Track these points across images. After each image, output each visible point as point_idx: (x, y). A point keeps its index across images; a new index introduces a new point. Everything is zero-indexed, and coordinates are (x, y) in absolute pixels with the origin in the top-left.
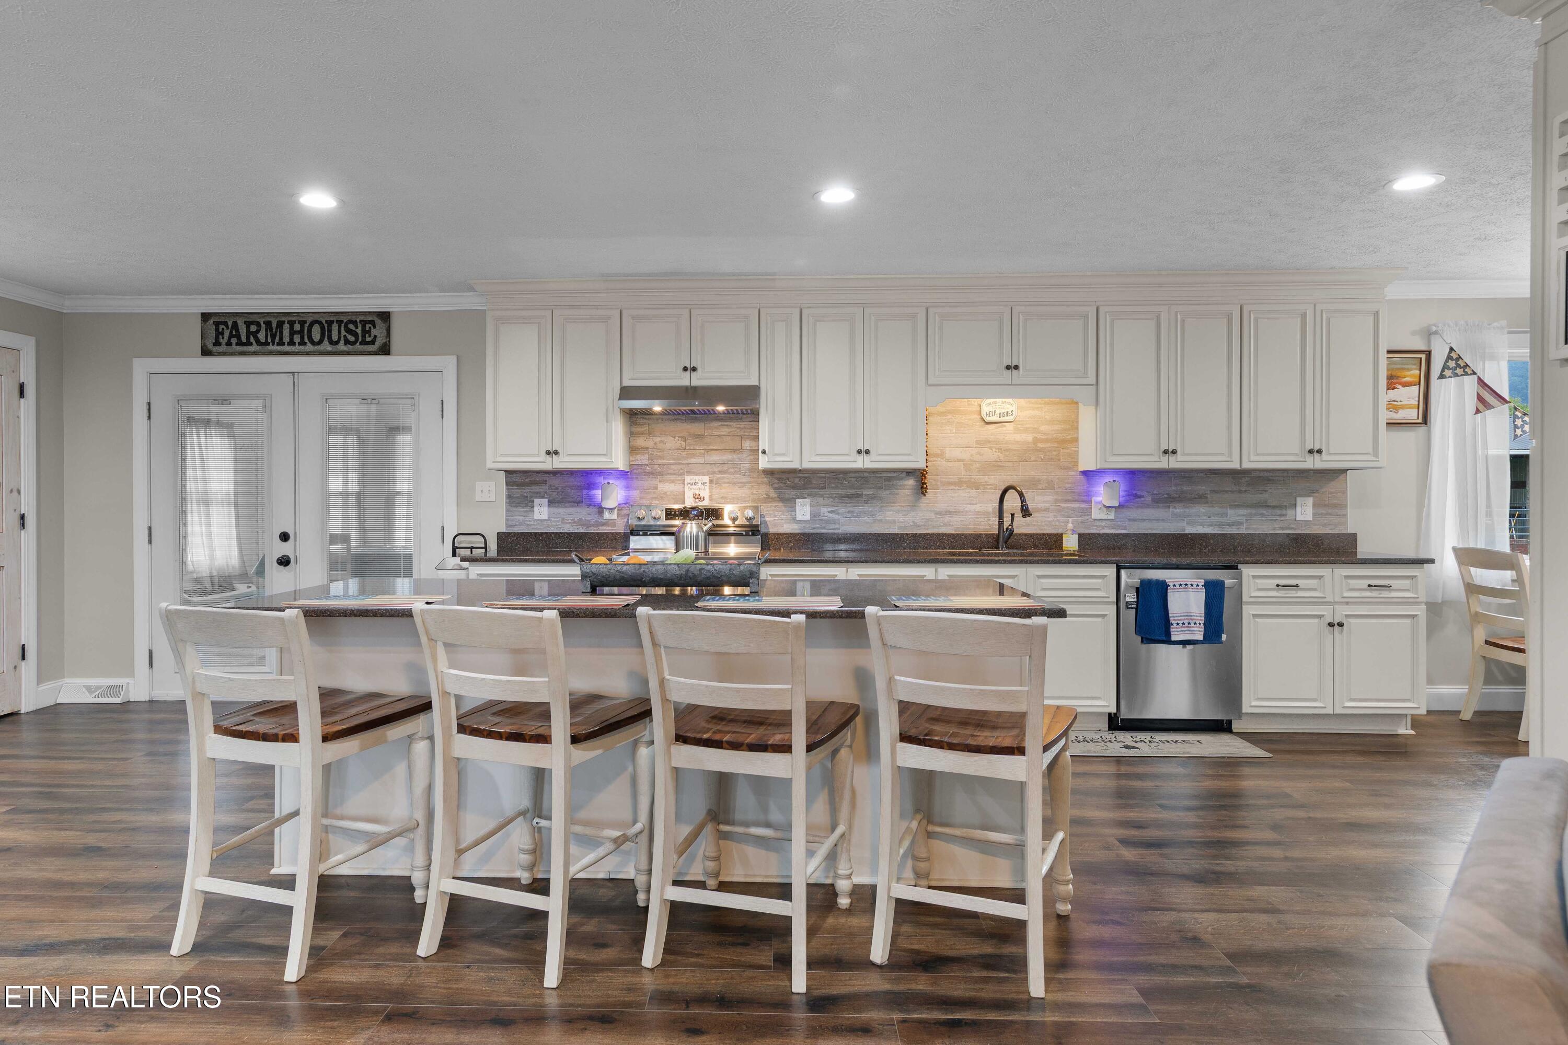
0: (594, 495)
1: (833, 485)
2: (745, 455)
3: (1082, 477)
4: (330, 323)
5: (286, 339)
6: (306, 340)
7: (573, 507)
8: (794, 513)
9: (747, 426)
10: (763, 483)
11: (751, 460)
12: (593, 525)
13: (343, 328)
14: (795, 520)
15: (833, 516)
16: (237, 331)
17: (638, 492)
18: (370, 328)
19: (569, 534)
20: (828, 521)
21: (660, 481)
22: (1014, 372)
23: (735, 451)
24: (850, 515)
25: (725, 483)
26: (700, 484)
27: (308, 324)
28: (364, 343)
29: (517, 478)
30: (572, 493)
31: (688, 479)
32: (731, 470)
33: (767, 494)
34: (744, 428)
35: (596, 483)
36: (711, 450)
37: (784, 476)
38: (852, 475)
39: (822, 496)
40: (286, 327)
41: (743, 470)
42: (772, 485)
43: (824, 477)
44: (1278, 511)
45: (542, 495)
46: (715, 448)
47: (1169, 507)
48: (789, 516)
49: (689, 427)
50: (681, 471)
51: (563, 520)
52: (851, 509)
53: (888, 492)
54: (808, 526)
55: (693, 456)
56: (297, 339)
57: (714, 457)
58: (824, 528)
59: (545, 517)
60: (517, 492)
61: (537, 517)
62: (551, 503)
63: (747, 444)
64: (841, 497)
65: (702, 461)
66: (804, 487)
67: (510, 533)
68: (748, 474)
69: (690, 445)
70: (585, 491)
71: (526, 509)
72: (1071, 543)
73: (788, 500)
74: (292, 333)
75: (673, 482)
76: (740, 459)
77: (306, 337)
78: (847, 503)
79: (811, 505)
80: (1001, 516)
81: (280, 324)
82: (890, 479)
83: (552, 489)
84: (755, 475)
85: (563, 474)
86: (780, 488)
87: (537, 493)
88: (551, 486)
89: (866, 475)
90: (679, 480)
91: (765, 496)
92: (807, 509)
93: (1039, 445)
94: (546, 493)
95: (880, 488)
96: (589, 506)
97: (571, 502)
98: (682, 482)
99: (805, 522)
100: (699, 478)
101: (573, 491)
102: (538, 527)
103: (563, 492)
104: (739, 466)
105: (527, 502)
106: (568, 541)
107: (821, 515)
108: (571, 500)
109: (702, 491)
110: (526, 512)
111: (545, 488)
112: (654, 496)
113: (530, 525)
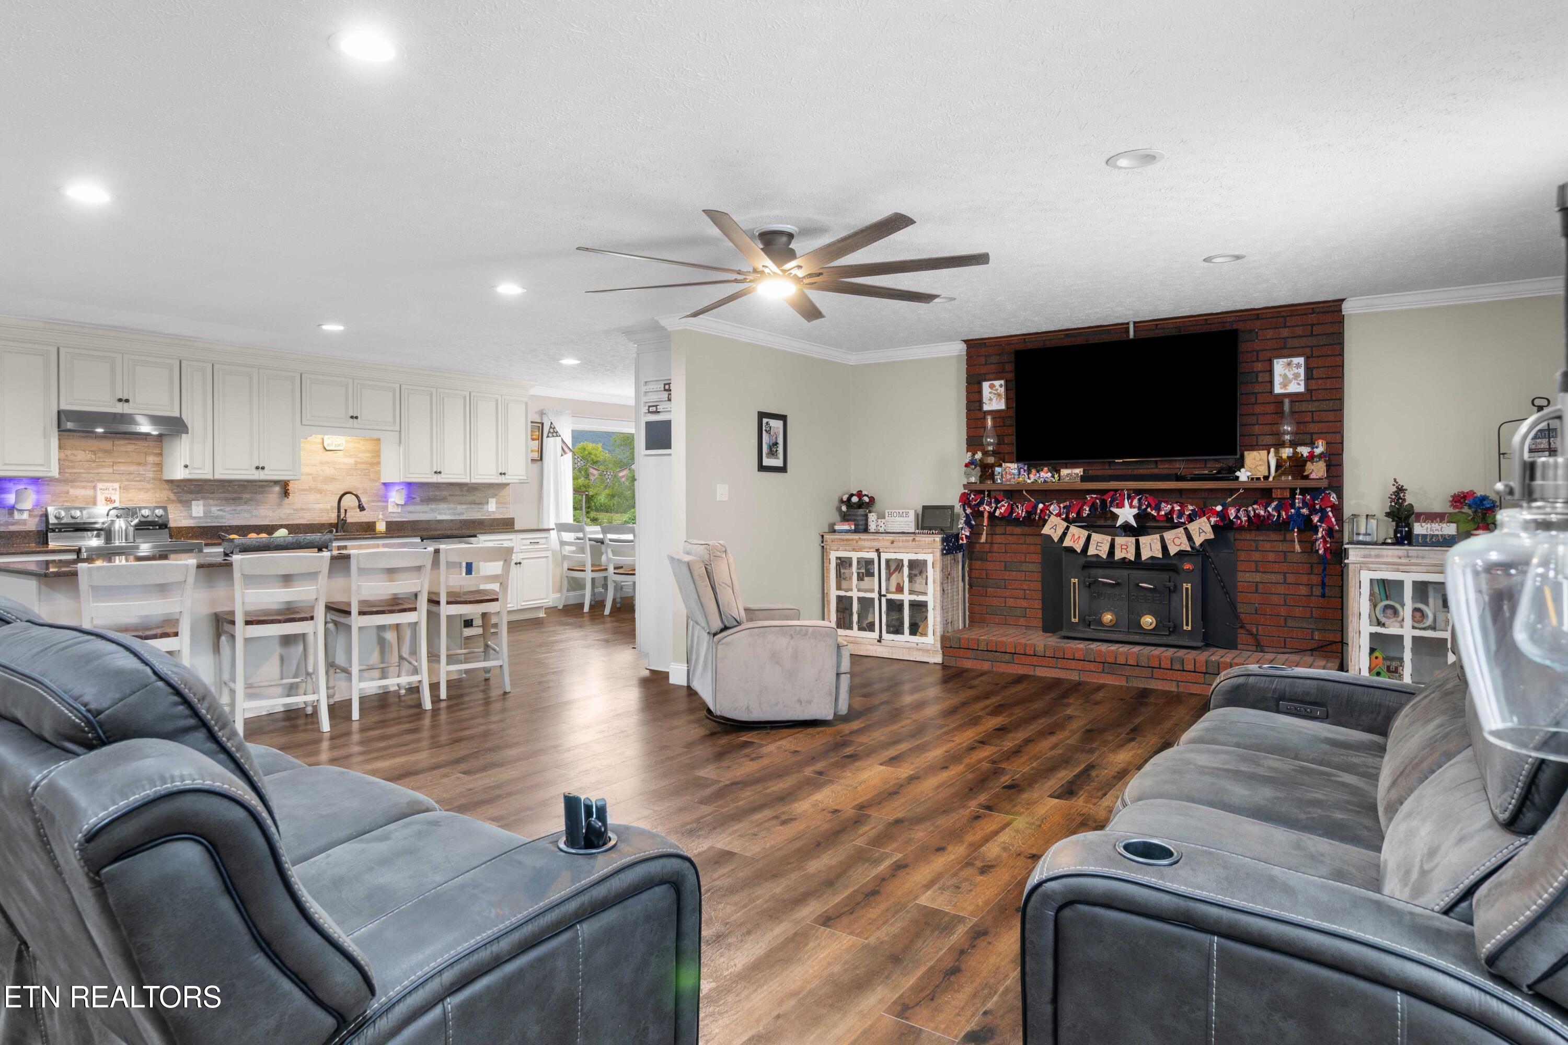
0: (5, 498)
1: (220, 491)
2: (149, 467)
3: (383, 487)
8: (190, 511)
10: (165, 489)
11: (154, 471)
12: (2, 525)
14: (191, 517)
15: (221, 513)
17: (48, 495)
20: (217, 517)
22: (355, 420)
23: (140, 464)
24: (233, 512)
25: (134, 489)
26: (111, 489)
31: (100, 485)
32: (137, 479)
33: (172, 498)
34: (148, 448)
35: (8, 489)
36: (119, 463)
37: (182, 484)
38: (234, 483)
39: (212, 499)
41: (147, 479)
42: (173, 491)
43: (213, 485)
44: (480, 506)
46: (123, 461)
47: (430, 505)
48: (186, 514)
49: (97, 443)
52: (233, 508)
53: (261, 495)
54: (201, 521)
55: (103, 467)
57: (122, 468)
58: (214, 522)
63: (151, 459)
64: (227, 499)
66: (198, 492)
68: (152, 481)
69: (99, 458)
72: (381, 527)
73: (185, 501)
75: (85, 487)
76: (144, 470)
78: (231, 504)
79: (204, 506)
80: (339, 511)
82: (260, 486)
84: (158, 483)
86: (178, 493)
89: (245, 483)
90: (90, 486)
92: (201, 508)
93: (358, 465)
95: (255, 493)
98: (95, 488)
99: (199, 518)
100: (111, 484)
104: (143, 476)
107: (211, 512)
109: (113, 495)
112: (66, 499)
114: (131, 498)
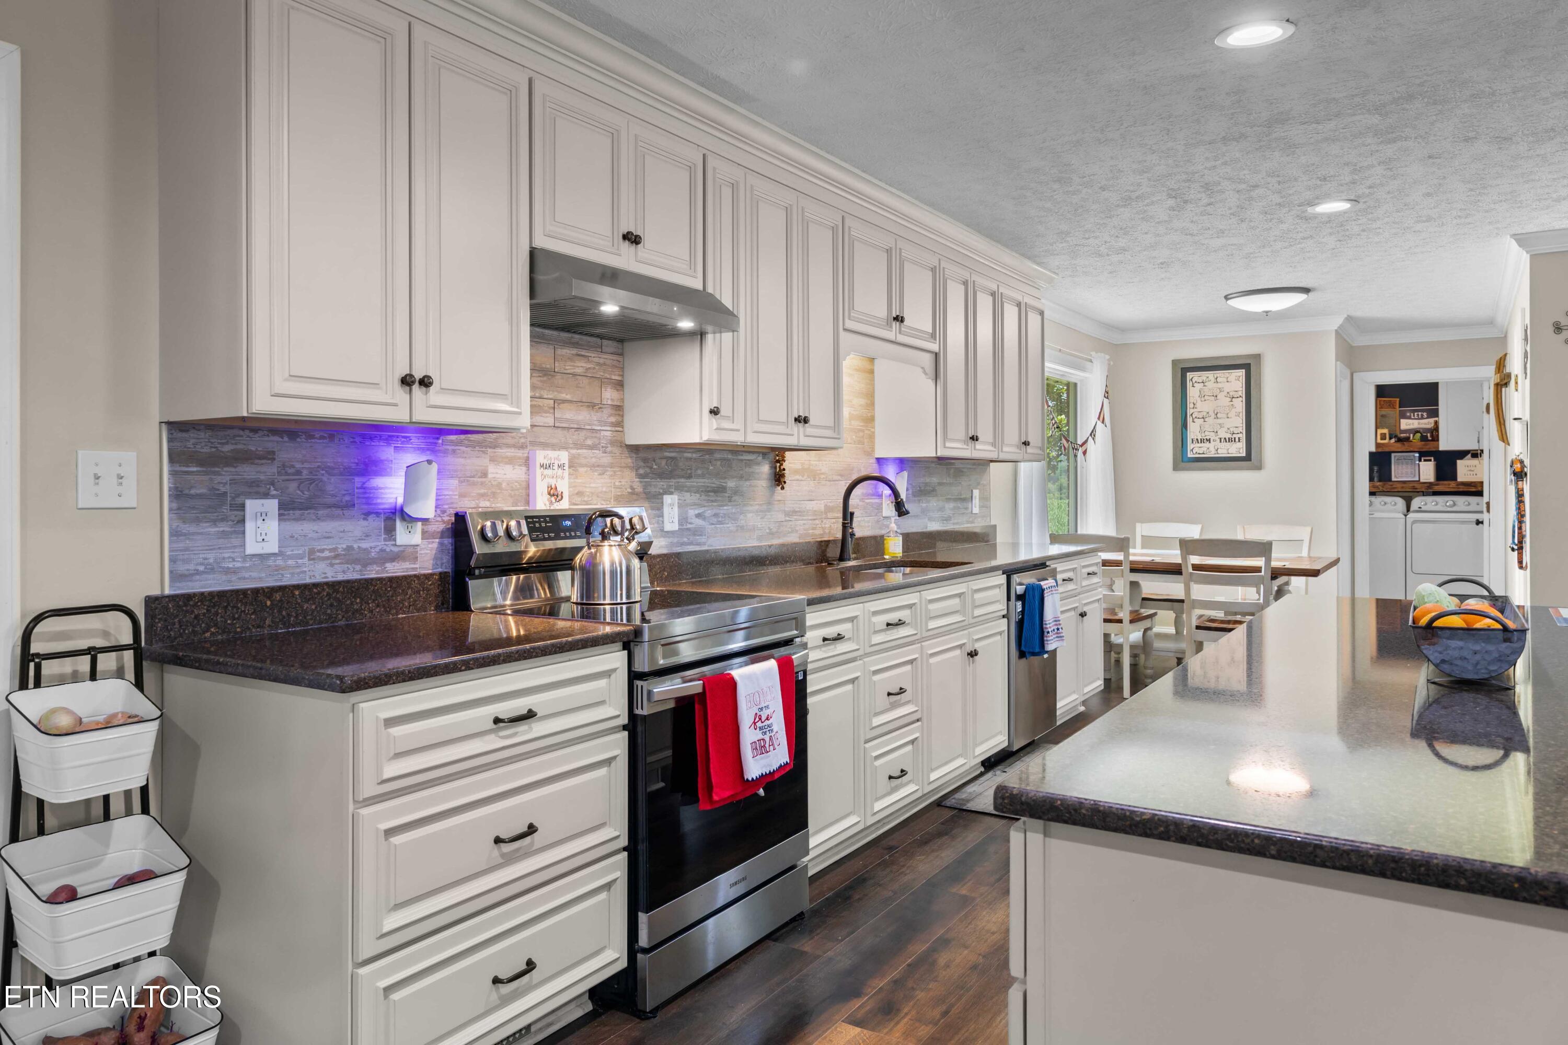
0: (377, 488)
2: (605, 414)
3: (876, 466)
7: (332, 517)
8: (661, 519)
9: (608, 362)
10: (627, 467)
11: (613, 424)
12: (373, 561)
14: (662, 532)
15: (699, 522)
17: (454, 482)
19: (334, 586)
20: (695, 532)
21: (492, 460)
22: (901, 325)
23: (592, 406)
24: (714, 520)
25: (582, 465)
26: (556, 467)
29: (200, 443)
30: (333, 485)
31: (541, 456)
32: (589, 442)
33: (632, 488)
34: (605, 364)
35: (382, 461)
36: (563, 401)
37: (650, 455)
38: (717, 456)
39: (689, 490)
41: (604, 442)
42: (636, 471)
43: (691, 459)
44: (966, 506)
45: (262, 490)
46: (568, 397)
47: (919, 501)
48: (656, 525)
50: (523, 441)
51: (312, 552)
52: (715, 511)
53: (748, 483)
54: (675, 540)
55: (540, 410)
57: (568, 415)
59: (271, 547)
60: (200, 483)
61: (252, 547)
62: (287, 509)
63: (609, 395)
64: (707, 491)
65: (550, 421)
66: (672, 475)
67: (188, 597)
68: (609, 449)
69: (535, 388)
70: (358, 480)
71: (223, 527)
72: (894, 548)
73: (655, 496)
75: (511, 461)
76: (601, 422)
78: (712, 501)
79: (680, 506)
80: (845, 518)
82: (749, 463)
83: (287, 474)
84: (617, 451)
85: (312, 437)
86: (646, 476)
87: (252, 483)
88: (284, 466)
89: (730, 456)
90: (520, 458)
91: (630, 491)
92: (676, 512)
93: (853, 422)
94: (273, 483)
95: (741, 477)
96: (367, 514)
97: (330, 506)
98: (527, 462)
99: (676, 533)
100: (555, 454)
101: (333, 479)
102: (254, 574)
103: (313, 481)
104: (598, 435)
105: (226, 509)
106: (332, 605)
107: (689, 521)
108: (329, 500)
109: (559, 480)
110: (224, 535)
111: (268, 471)
112: (482, 491)
113: (234, 571)
114: (581, 489)
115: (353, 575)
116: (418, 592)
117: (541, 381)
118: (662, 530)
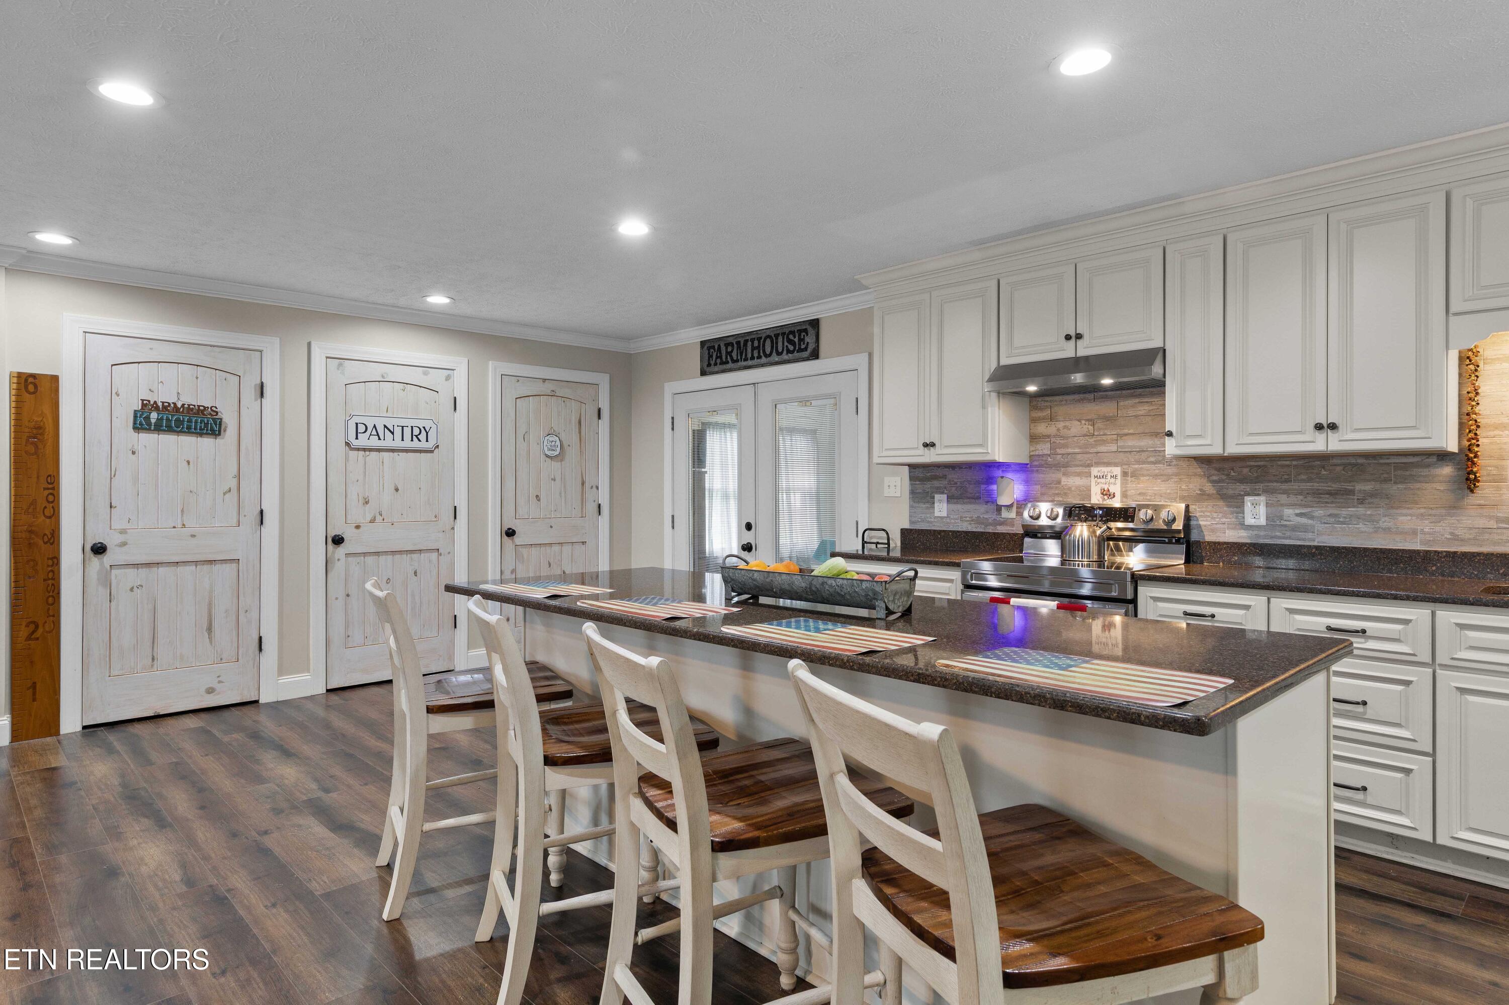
0: (992, 490)
1: (1303, 477)
4: (777, 336)
5: (749, 355)
6: (762, 354)
7: (971, 503)
8: (1241, 514)
10: (1195, 475)
12: (991, 524)
13: (785, 339)
14: (1242, 525)
15: (1304, 520)
16: (720, 353)
17: (1038, 487)
18: (804, 336)
19: (967, 533)
20: (1295, 528)
21: (1064, 474)
24: (1332, 519)
25: (1143, 475)
26: (1109, 477)
27: (763, 339)
28: (800, 350)
29: (919, 473)
30: (971, 489)
31: (1095, 471)
32: (1152, 459)
35: (994, 477)
36: (1126, 435)
37: (1226, 465)
38: (1335, 461)
39: (1285, 492)
40: (749, 343)
42: (1208, 477)
43: (1288, 466)
45: (941, 490)
46: (1131, 431)
48: (1233, 520)
49: (1097, 408)
50: (1089, 462)
51: (961, 517)
52: (1335, 511)
54: (1263, 533)
55: (1104, 442)
56: (756, 355)
57: (1130, 443)
58: (1290, 538)
59: (944, 514)
60: (920, 488)
61: (937, 514)
62: (950, 499)
64: (1317, 493)
65: (1114, 448)
66: (1257, 480)
67: (911, 530)
68: (1174, 463)
69: (1099, 429)
70: (983, 487)
71: (928, 505)
73: (1232, 497)
74: (753, 349)
75: (1078, 474)
77: (761, 351)
78: (1327, 503)
79: (1267, 505)
81: (746, 341)
82: (1405, 466)
83: (951, 484)
84: (1183, 463)
85: (962, 468)
86: (1220, 481)
87: (938, 488)
88: (950, 481)
89: (1360, 461)
90: (1085, 472)
91: (1199, 492)
92: (1262, 510)
94: (945, 488)
95: (1386, 481)
96: (987, 502)
97: (969, 498)
98: (1089, 475)
99: (1258, 527)
100: (1109, 469)
101: (971, 486)
102: (938, 524)
103: (962, 487)
104: (1161, 454)
105: (928, 498)
106: (965, 541)
107: (1285, 518)
108: (969, 495)
109: (1111, 485)
110: (927, 508)
111: (944, 482)
112: (1057, 492)
113: (931, 522)
114: (1144, 491)
115: (980, 529)
116: (1010, 541)
117: (1105, 425)
118: (1244, 524)
